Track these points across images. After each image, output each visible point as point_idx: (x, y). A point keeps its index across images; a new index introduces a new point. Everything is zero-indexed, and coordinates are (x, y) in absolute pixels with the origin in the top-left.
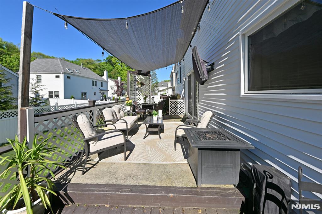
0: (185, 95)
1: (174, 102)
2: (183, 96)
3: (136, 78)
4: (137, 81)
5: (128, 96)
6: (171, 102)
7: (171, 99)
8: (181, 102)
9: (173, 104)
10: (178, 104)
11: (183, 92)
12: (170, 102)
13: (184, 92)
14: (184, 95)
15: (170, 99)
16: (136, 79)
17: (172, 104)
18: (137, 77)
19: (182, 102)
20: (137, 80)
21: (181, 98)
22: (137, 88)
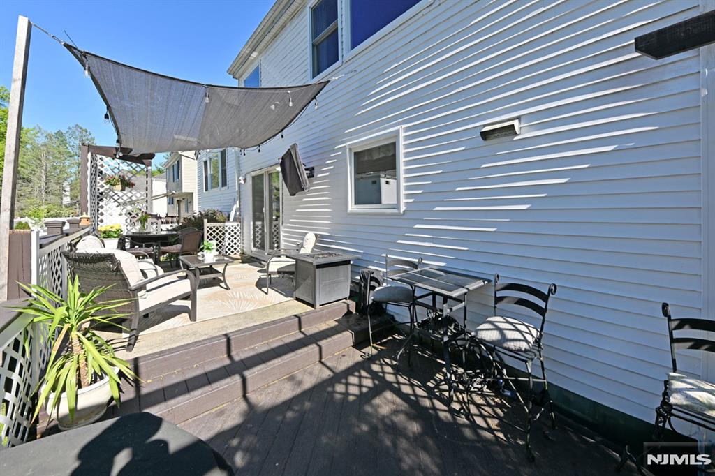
0: (240, 212)
1: (217, 229)
2: (235, 214)
3: (99, 164)
4: (101, 172)
5: (87, 214)
6: (208, 229)
7: (208, 222)
8: (232, 228)
9: (214, 231)
10: (226, 231)
11: (236, 206)
12: (206, 229)
13: (238, 206)
14: (238, 213)
15: (205, 221)
16: (99, 167)
17: (211, 232)
18: (101, 163)
19: (235, 228)
20: (102, 169)
21: (231, 219)
22: (101, 194)
